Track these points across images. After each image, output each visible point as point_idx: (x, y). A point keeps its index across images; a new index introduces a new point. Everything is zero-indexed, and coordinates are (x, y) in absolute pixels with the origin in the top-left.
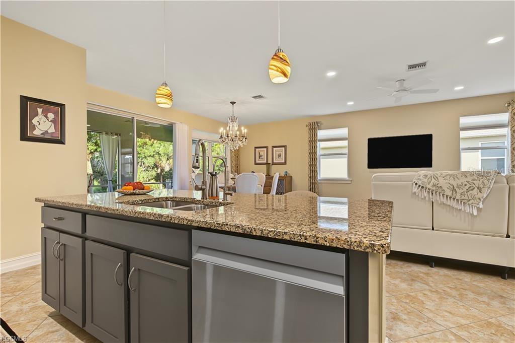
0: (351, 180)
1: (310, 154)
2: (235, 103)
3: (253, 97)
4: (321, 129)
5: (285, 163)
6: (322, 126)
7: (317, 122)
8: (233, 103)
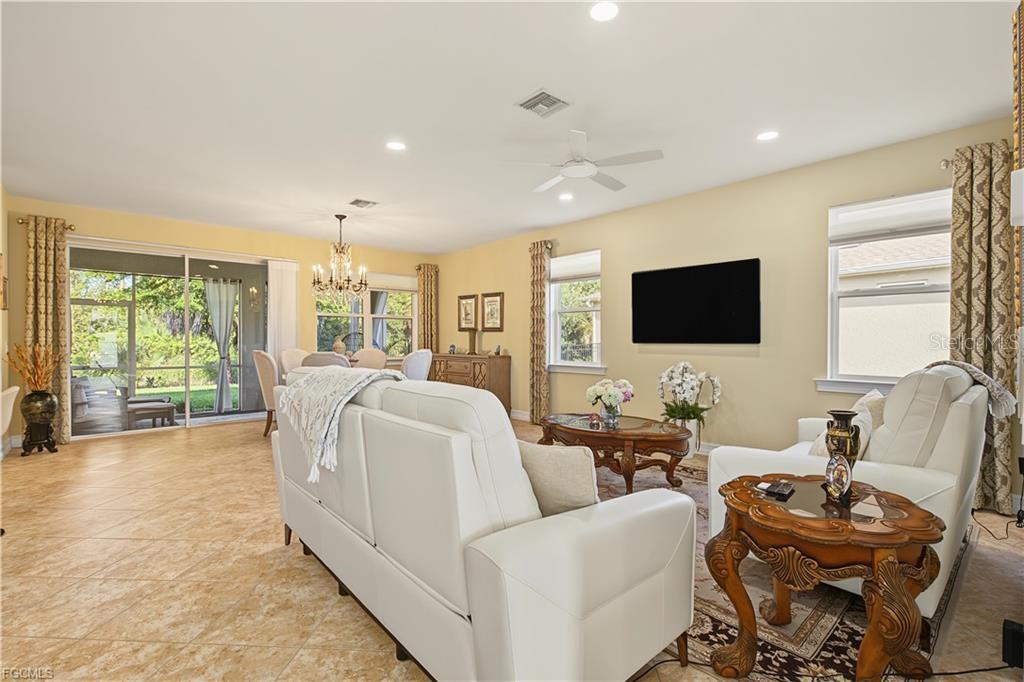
0: (606, 369)
1: (532, 310)
2: (345, 217)
3: (352, 203)
4: (556, 257)
5: (500, 329)
6: (558, 250)
7: (545, 242)
8: (341, 217)
